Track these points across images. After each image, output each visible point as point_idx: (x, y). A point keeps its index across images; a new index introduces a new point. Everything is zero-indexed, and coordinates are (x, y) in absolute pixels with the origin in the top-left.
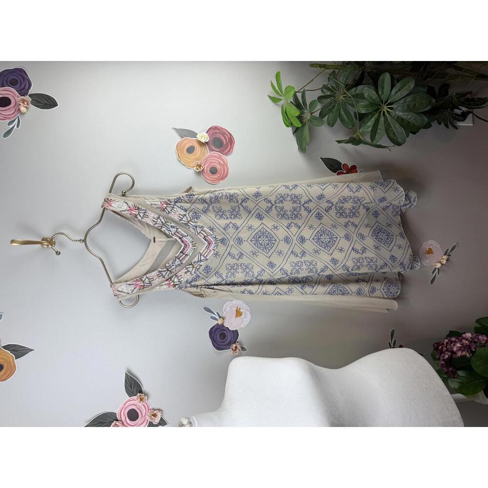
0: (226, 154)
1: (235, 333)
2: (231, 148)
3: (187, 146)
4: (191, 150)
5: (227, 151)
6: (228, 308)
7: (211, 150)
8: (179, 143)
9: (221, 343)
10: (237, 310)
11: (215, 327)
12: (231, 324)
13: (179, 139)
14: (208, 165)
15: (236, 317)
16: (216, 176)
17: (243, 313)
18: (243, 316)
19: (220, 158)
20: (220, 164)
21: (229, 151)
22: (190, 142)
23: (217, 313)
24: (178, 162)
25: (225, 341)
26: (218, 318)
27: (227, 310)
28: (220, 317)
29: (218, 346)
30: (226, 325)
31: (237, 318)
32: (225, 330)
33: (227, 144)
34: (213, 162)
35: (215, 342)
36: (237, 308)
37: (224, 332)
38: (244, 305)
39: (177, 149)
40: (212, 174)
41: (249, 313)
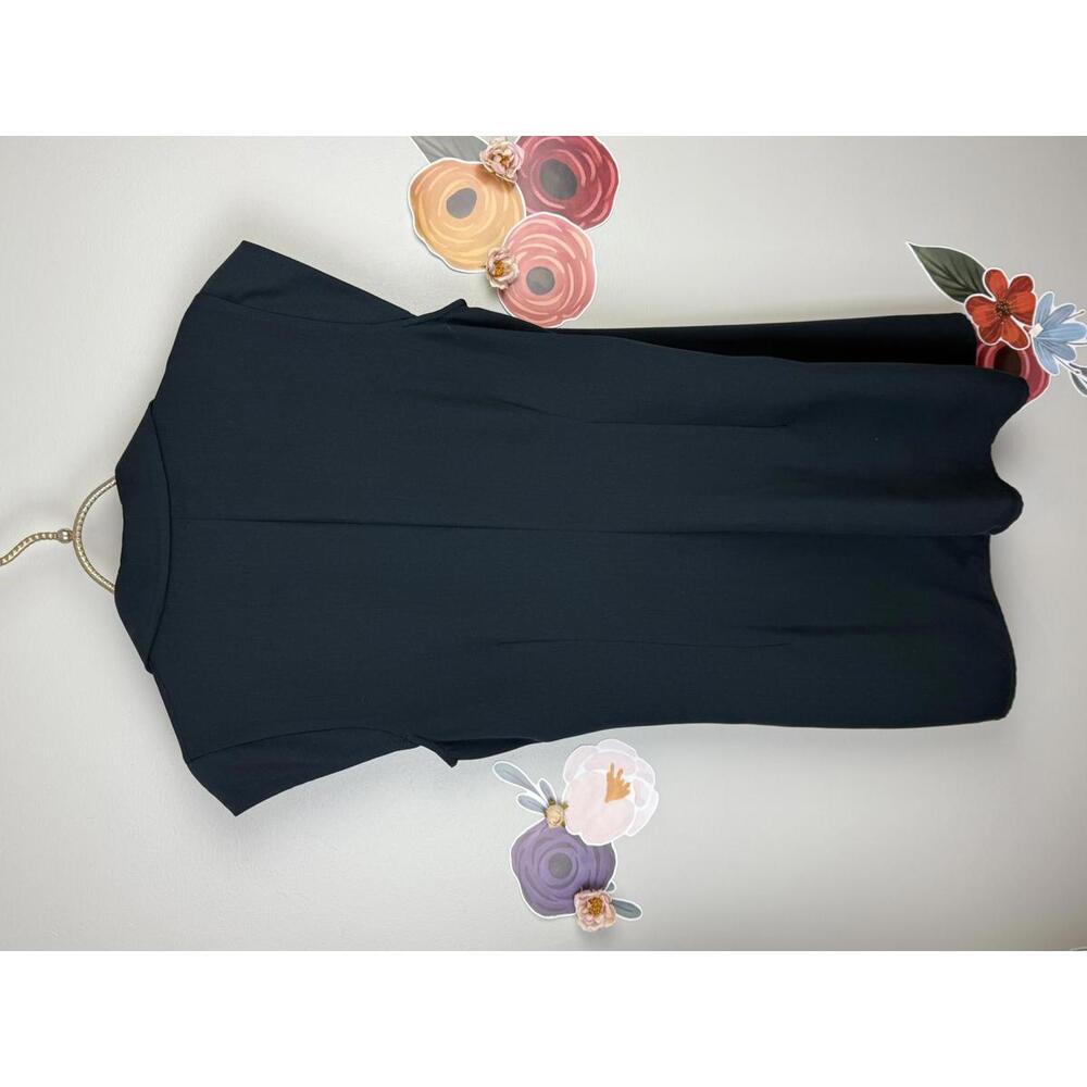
0: (588, 222)
1: (605, 856)
2: (606, 202)
3: (451, 189)
4: (462, 204)
5: (591, 209)
6: (582, 770)
7: (532, 205)
8: (421, 177)
9: (555, 892)
10: (610, 776)
11: (537, 834)
12: (591, 824)
13: (422, 163)
14: (523, 259)
15: (607, 801)
16: (550, 301)
17: (631, 788)
18: (631, 797)
19: (565, 234)
20: (564, 257)
21: (597, 212)
22: (458, 174)
23: (543, 785)
24: (418, 243)
25: (567, 885)
26: (544, 802)
27: (578, 774)
28: (551, 801)
29: (543, 899)
30: (572, 830)
31: (613, 803)
32: (569, 845)
33: (591, 184)
34: (539, 251)
35: (535, 888)
36: (612, 767)
37: (567, 852)
38: (638, 758)
39: (414, 198)
40: (537, 293)
41: (650, 787)
